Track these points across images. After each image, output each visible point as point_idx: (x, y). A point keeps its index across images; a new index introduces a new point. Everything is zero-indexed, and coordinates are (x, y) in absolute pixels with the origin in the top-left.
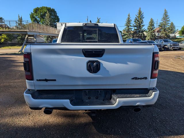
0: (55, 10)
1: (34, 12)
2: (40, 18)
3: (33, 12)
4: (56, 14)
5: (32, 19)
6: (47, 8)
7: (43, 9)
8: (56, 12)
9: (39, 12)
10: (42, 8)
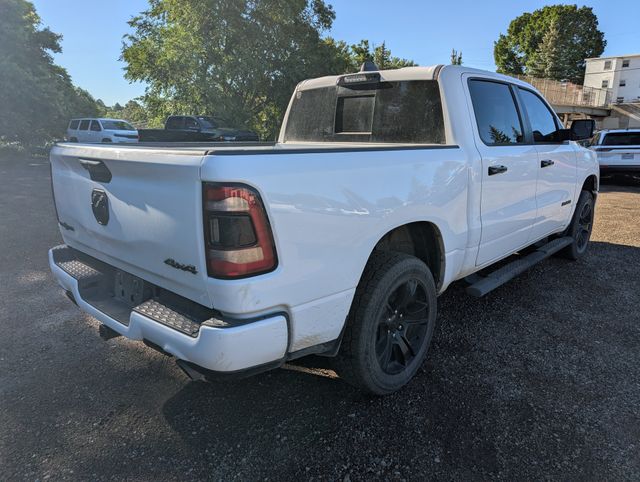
0: (594, 12)
1: (510, 31)
2: (527, 51)
3: (507, 34)
4: (594, 27)
5: (497, 60)
6: (562, 8)
7: (544, 15)
8: (595, 17)
9: (526, 30)
10: (541, 13)
